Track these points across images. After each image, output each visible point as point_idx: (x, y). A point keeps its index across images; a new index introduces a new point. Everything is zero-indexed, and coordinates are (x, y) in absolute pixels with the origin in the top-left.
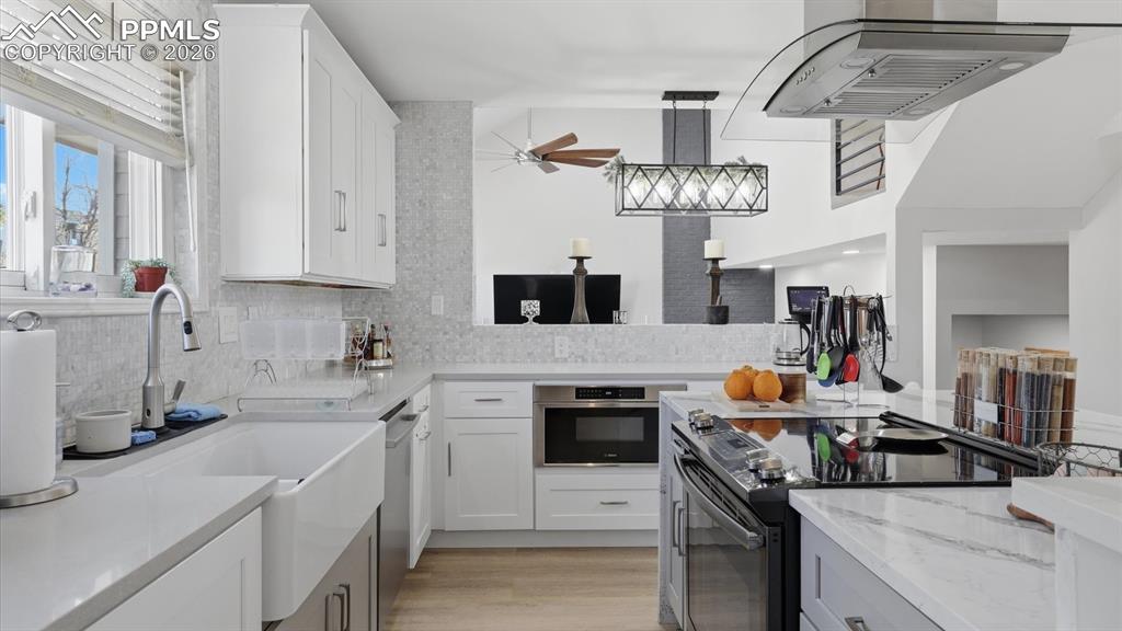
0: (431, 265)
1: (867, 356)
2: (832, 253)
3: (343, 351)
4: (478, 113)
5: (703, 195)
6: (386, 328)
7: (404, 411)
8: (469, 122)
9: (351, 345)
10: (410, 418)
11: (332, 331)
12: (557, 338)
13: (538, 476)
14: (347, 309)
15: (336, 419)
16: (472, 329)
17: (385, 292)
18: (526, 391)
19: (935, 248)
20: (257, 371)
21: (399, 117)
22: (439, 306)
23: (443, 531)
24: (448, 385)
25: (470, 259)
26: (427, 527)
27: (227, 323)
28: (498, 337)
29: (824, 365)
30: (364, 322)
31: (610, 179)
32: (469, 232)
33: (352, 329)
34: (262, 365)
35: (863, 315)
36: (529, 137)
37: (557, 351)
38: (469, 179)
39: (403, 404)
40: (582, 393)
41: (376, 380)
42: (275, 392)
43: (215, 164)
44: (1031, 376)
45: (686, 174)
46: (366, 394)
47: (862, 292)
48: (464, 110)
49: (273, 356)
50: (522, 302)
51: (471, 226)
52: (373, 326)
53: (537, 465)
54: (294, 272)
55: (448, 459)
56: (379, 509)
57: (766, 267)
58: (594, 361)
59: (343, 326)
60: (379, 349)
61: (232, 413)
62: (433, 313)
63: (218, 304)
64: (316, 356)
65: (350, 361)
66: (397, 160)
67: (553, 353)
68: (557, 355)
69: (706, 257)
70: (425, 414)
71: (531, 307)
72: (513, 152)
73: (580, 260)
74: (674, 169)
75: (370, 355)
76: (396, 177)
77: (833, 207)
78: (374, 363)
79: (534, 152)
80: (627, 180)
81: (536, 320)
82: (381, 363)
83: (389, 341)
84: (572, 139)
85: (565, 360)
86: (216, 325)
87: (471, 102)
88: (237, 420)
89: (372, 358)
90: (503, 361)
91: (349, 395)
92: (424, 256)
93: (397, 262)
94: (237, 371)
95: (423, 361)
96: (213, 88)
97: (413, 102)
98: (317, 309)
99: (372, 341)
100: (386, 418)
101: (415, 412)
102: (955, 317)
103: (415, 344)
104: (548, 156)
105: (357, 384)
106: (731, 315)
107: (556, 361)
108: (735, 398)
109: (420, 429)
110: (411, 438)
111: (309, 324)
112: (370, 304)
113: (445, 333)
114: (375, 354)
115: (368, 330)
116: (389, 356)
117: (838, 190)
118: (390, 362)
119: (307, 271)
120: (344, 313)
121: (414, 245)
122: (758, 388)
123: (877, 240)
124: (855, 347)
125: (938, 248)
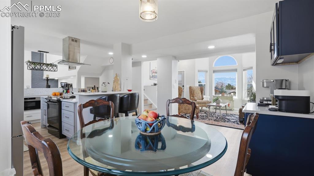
1: (70, 90)
2: (69, 77)
19: (84, 78)
29: (65, 91)
35: (70, 86)
47: (70, 83)
57: (56, 79)
77: (68, 71)
80: (31, 64)
102: (87, 87)
106: (51, 87)
117: (69, 68)
122: (57, 94)
123: (75, 76)
124: (69, 89)
125: (85, 77)
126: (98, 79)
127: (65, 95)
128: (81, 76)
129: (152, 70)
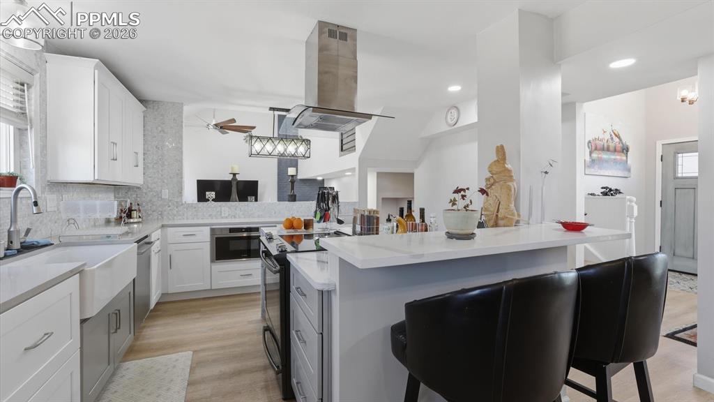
0: (162, 175)
1: (333, 212)
2: (341, 174)
3: (116, 214)
4: (185, 108)
5: (285, 150)
6: (138, 205)
7: (146, 240)
8: (182, 112)
9: (120, 211)
10: (149, 243)
11: (109, 206)
12: (223, 208)
13: (213, 267)
14: (117, 196)
15: (112, 243)
16: (182, 205)
17: (138, 188)
18: (207, 230)
19: (376, 174)
20: (69, 224)
21: (146, 107)
22: (166, 194)
23: (168, 294)
24: (170, 229)
25: (181, 173)
26: (160, 292)
27: (50, 201)
28: (195, 208)
29: (319, 216)
30: (126, 202)
31: (247, 141)
32: (181, 161)
33: (120, 204)
34: (72, 221)
36: (214, 118)
37: (223, 212)
38: (181, 137)
39: (146, 237)
40: (232, 230)
41: (133, 228)
42: (78, 233)
43: (45, 127)
44: (367, 216)
45: (278, 141)
46: (127, 233)
48: (178, 107)
49: (79, 216)
50: (207, 193)
51: (182, 159)
52: (131, 204)
53: (212, 261)
54: (90, 179)
55: (169, 262)
56: (134, 280)
57: (320, 178)
58: (239, 217)
59: (116, 203)
60: (134, 214)
61: (56, 242)
62: (163, 197)
63: (46, 193)
64: (100, 216)
65: (119, 220)
66: (144, 127)
67: (221, 214)
68: (223, 215)
69: (289, 174)
70: (158, 242)
71: (211, 195)
72: (206, 124)
73: (234, 175)
74: (273, 139)
75: (129, 216)
76: (144, 135)
77: (340, 156)
78: (132, 220)
79: (216, 125)
80: (253, 142)
81: (213, 200)
82: (136, 220)
83: (140, 211)
84: (234, 121)
85: (226, 217)
86: (44, 203)
87: (182, 104)
88: (58, 246)
89: (131, 218)
90: (198, 219)
91: (120, 233)
92: (158, 172)
93: (144, 174)
94: (56, 224)
95: (158, 219)
96: (43, 92)
97: (154, 101)
98: (100, 196)
99: (130, 210)
100: (138, 242)
101: (152, 240)
102: (383, 199)
103: (153, 212)
104: (223, 127)
105: (123, 229)
106: (297, 198)
107: (222, 218)
108: (287, 228)
109: (155, 248)
110: (150, 252)
111: (98, 202)
112: (129, 193)
113: (169, 206)
114: (132, 216)
115: (128, 205)
116: (140, 217)
117: (342, 150)
118: (140, 220)
119: (96, 178)
120: (115, 197)
121: (153, 166)
122: (295, 224)
123: (353, 170)
124: (329, 209)
125: (378, 173)
126: (409, 178)
127: (318, 227)
128: (369, 169)
129: (589, 142)
